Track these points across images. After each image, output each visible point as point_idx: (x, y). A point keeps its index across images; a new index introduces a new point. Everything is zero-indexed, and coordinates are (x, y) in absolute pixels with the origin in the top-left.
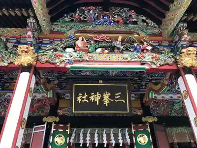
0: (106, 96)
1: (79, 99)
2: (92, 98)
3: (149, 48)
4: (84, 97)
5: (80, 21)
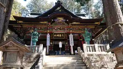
0: (60, 35)
4: (56, 35)
5: (56, 24)
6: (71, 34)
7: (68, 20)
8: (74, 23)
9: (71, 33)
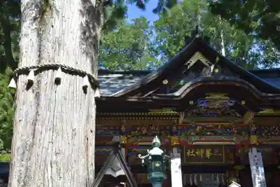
0: (208, 153)
1: (188, 153)
2: (197, 153)
3: (236, 132)
4: (192, 152)
6: (254, 149)
7: (243, 103)
8: (267, 111)
9: (254, 145)
